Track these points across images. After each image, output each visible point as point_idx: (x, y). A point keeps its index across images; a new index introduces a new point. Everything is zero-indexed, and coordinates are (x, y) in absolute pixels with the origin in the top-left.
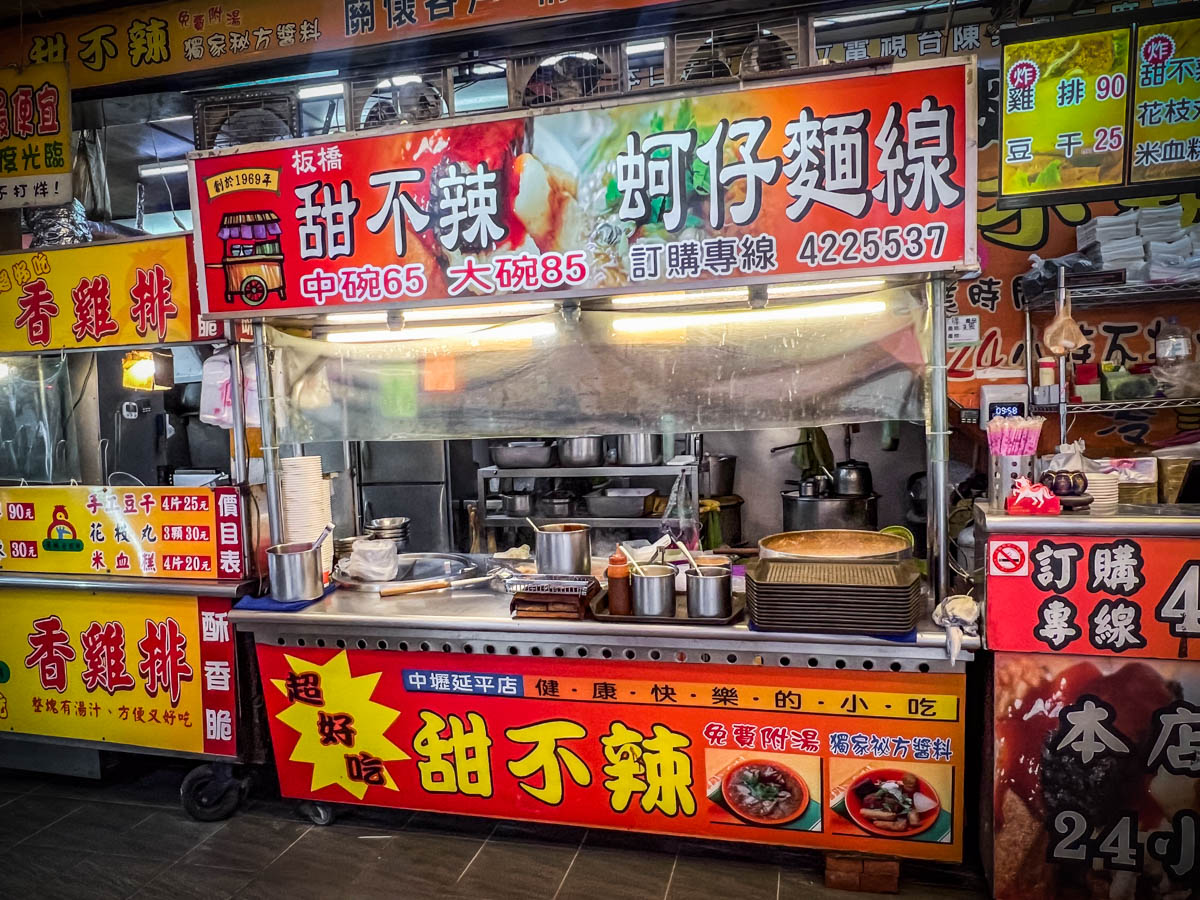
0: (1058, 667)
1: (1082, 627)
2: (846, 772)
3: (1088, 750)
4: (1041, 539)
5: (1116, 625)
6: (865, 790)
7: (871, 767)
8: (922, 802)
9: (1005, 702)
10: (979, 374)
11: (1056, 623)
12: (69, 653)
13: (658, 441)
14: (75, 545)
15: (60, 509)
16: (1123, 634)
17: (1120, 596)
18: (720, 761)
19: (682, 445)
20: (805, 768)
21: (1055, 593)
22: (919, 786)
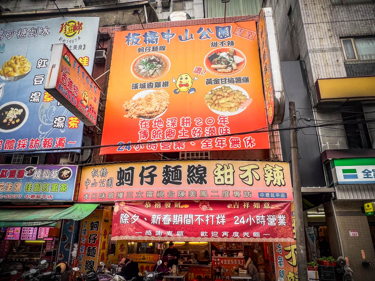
0: (216, 266)
1: (217, 263)
2: (205, 275)
3: (218, 271)
4: (215, 258)
5: (219, 263)
6: (206, 277)
7: (206, 275)
8: (209, 277)
9: (213, 269)
10: (220, 246)
11: (216, 263)
12: (144, 268)
13: (190, 252)
14: (145, 259)
15: (144, 256)
16: (219, 264)
17: (219, 262)
18: (197, 275)
19: (192, 252)
20: (202, 275)
21: (215, 261)
22: (209, 276)
